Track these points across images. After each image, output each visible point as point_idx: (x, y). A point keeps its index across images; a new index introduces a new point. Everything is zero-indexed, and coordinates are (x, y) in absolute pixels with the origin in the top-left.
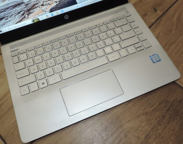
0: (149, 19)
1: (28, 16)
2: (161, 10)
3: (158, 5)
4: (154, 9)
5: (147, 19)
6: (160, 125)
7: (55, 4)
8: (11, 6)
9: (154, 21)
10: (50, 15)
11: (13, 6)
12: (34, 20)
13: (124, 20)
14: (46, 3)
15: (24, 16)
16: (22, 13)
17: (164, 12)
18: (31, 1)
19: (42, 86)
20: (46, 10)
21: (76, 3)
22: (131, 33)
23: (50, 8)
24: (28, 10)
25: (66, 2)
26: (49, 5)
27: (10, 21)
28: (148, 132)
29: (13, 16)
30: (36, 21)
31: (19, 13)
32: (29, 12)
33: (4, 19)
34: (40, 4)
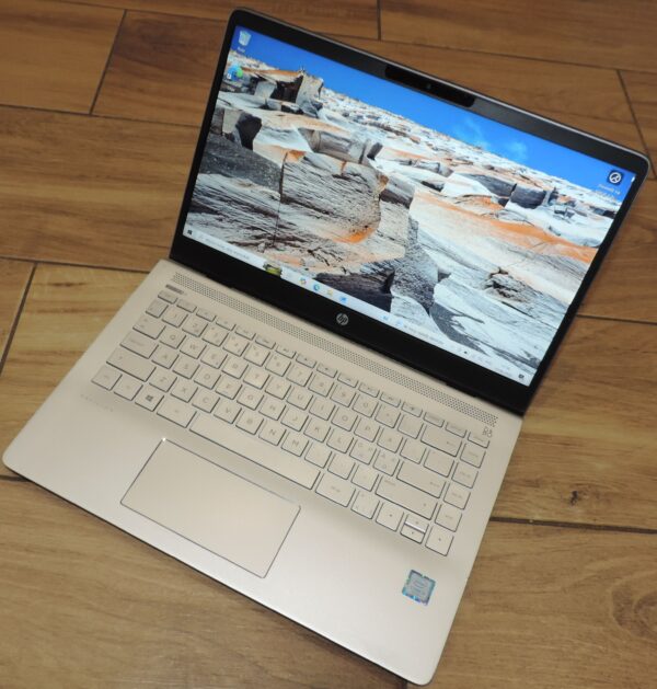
0: (528, 501)
1: (266, 248)
2: (588, 513)
3: (597, 495)
4: (575, 493)
5: (526, 498)
7: (342, 273)
8: (247, 204)
9: (537, 517)
10: (310, 285)
11: (252, 206)
12: (269, 266)
14: (323, 254)
15: (257, 241)
16: (259, 233)
17: (591, 522)
18: (294, 227)
20: (311, 269)
21: (387, 308)
22: (436, 485)
23: (323, 271)
24: (274, 238)
25: (367, 289)
26: (325, 264)
27: (223, 228)
29: (235, 225)
30: (271, 271)
31: (254, 228)
32: (274, 241)
33: (217, 216)
34: (307, 246)
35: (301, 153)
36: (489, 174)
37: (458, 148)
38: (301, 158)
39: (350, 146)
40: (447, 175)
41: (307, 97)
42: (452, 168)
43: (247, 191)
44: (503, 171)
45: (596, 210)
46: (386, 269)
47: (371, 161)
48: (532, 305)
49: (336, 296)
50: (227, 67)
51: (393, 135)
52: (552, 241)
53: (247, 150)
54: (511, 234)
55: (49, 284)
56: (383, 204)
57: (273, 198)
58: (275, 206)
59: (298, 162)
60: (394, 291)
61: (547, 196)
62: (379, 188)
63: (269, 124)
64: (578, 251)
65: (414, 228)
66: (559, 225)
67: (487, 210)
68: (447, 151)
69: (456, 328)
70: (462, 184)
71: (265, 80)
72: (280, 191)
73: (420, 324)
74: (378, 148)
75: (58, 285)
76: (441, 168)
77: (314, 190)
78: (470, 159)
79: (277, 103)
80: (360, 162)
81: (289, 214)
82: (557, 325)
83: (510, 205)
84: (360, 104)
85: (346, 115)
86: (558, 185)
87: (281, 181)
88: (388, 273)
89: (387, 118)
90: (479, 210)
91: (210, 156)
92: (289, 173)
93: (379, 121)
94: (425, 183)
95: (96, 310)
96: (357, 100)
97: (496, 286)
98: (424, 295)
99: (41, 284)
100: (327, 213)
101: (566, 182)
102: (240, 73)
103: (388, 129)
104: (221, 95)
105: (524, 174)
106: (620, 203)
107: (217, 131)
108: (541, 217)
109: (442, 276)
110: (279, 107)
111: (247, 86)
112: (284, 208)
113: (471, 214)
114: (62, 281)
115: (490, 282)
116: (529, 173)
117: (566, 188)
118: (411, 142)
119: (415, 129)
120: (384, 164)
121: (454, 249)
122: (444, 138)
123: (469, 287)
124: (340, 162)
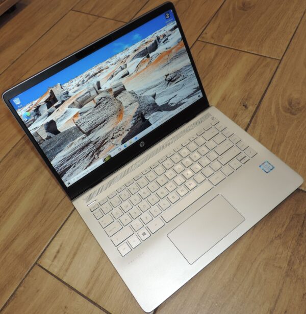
0: (242, 120)
1: (98, 155)
2: (252, 105)
3: (246, 100)
4: (243, 106)
5: (240, 120)
6: (300, 245)
7: (128, 132)
8: (78, 150)
9: (249, 120)
10: (122, 148)
11: (80, 149)
12: (105, 159)
13: (213, 129)
14: (116, 135)
15: (93, 157)
16: (91, 153)
17: (256, 106)
18: (99, 138)
19: (144, 238)
20: (118, 143)
21: (150, 125)
22: (228, 144)
23: (122, 139)
24: (98, 149)
25: (139, 127)
26: (120, 136)
27: (78, 168)
28: (289, 257)
29: (81, 162)
30: (107, 159)
31: (88, 155)
32: (98, 150)
33: (72, 167)
34: (110, 138)
35: (77, 114)
36: (136, 53)
37: (121, 56)
38: (79, 115)
39: (90, 93)
40: (126, 67)
41: (60, 94)
42: (125, 63)
43: (73, 146)
44: (139, 48)
45: (172, 30)
46: (138, 115)
47: (101, 90)
48: (183, 75)
49: (133, 141)
50: (22, 118)
51: (99, 74)
52: (170, 52)
53: (59, 134)
54: (159, 62)
55: (53, 261)
56: (117, 98)
57: (83, 138)
58: (87, 139)
59: (79, 117)
60: (147, 118)
61: (157, 41)
62: (111, 95)
63: (57, 118)
64: (178, 46)
65: (133, 93)
66: (168, 45)
67: (146, 64)
68: (119, 60)
69: (172, 106)
70: (132, 65)
71: (40, 106)
72: (84, 133)
73: (162, 117)
74: (98, 83)
75: (55, 257)
76: (123, 67)
77: (93, 119)
78: (128, 55)
79: (52, 108)
80: (98, 94)
81: (94, 137)
82: (193, 72)
83: (151, 55)
84: (79, 77)
85: (78, 85)
86: (156, 35)
87: (80, 130)
88: (140, 115)
89: (91, 72)
90: (144, 66)
91: (48, 152)
92: (80, 124)
93: (90, 75)
94: (123, 77)
95: (80, 244)
96: (77, 77)
97: (170, 81)
98: (155, 108)
99: (51, 265)
100: (105, 121)
101: (158, 31)
102: (28, 114)
103: (96, 74)
104: (30, 129)
105: (145, 42)
106: (175, 21)
107: (42, 142)
108: (161, 48)
109: (154, 96)
110: (54, 108)
111: (36, 115)
112: (90, 136)
113: (143, 70)
114: (55, 254)
115: (167, 82)
116: (146, 40)
117: (159, 33)
118: (106, 70)
119: (103, 65)
120: (105, 86)
121: (149, 85)
122: (114, 57)
123: (164, 90)
124: (92, 101)
